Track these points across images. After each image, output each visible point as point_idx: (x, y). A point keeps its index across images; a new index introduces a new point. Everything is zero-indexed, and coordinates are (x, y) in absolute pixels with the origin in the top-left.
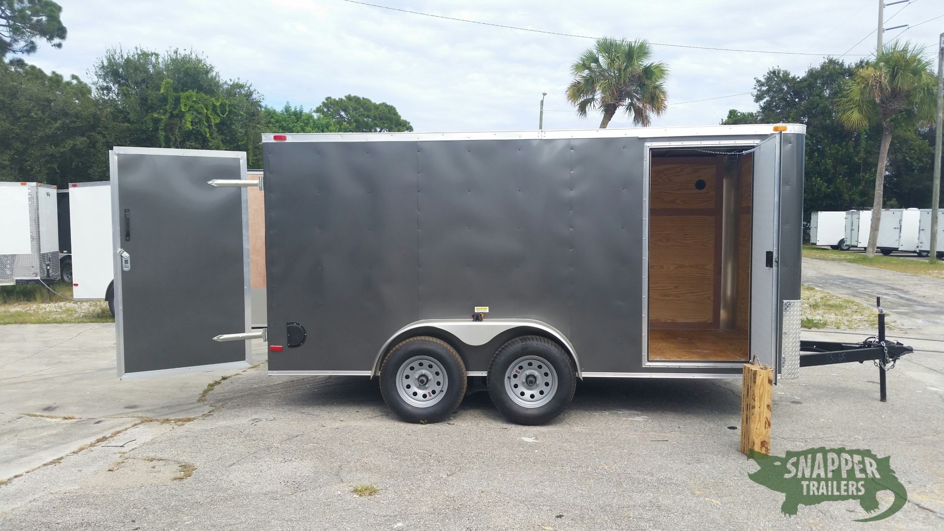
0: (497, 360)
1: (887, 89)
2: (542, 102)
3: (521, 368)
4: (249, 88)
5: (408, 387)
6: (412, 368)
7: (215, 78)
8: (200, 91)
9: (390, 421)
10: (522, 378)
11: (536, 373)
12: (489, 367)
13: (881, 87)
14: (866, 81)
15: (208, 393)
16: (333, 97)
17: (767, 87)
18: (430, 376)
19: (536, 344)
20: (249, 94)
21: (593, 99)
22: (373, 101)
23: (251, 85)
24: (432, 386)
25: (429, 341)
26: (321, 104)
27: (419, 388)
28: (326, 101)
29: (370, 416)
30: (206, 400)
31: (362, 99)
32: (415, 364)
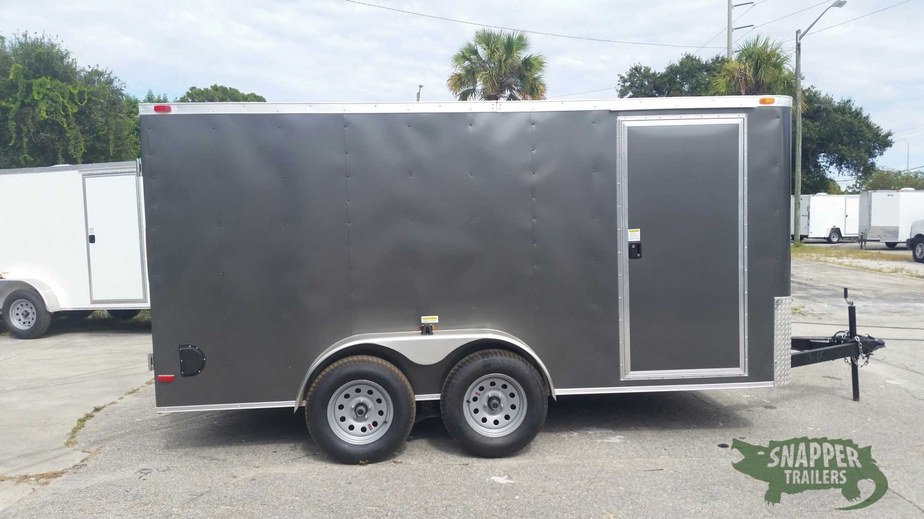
0: (453, 381)
1: (751, 81)
2: (418, 94)
3: (482, 389)
4: (109, 75)
5: (343, 419)
6: (347, 396)
7: (72, 65)
8: (55, 78)
9: (320, 463)
10: (483, 401)
11: (500, 394)
12: (443, 390)
13: (746, 80)
14: (732, 74)
15: (78, 433)
16: (198, 87)
17: (630, 83)
18: (370, 405)
19: (501, 360)
20: (110, 82)
21: (474, 90)
22: (241, 92)
23: (111, 73)
24: (373, 416)
25: (368, 361)
26: (186, 95)
27: (357, 419)
28: (190, 92)
29: (292, 457)
30: (76, 443)
31: (229, 89)
32: (351, 391)
